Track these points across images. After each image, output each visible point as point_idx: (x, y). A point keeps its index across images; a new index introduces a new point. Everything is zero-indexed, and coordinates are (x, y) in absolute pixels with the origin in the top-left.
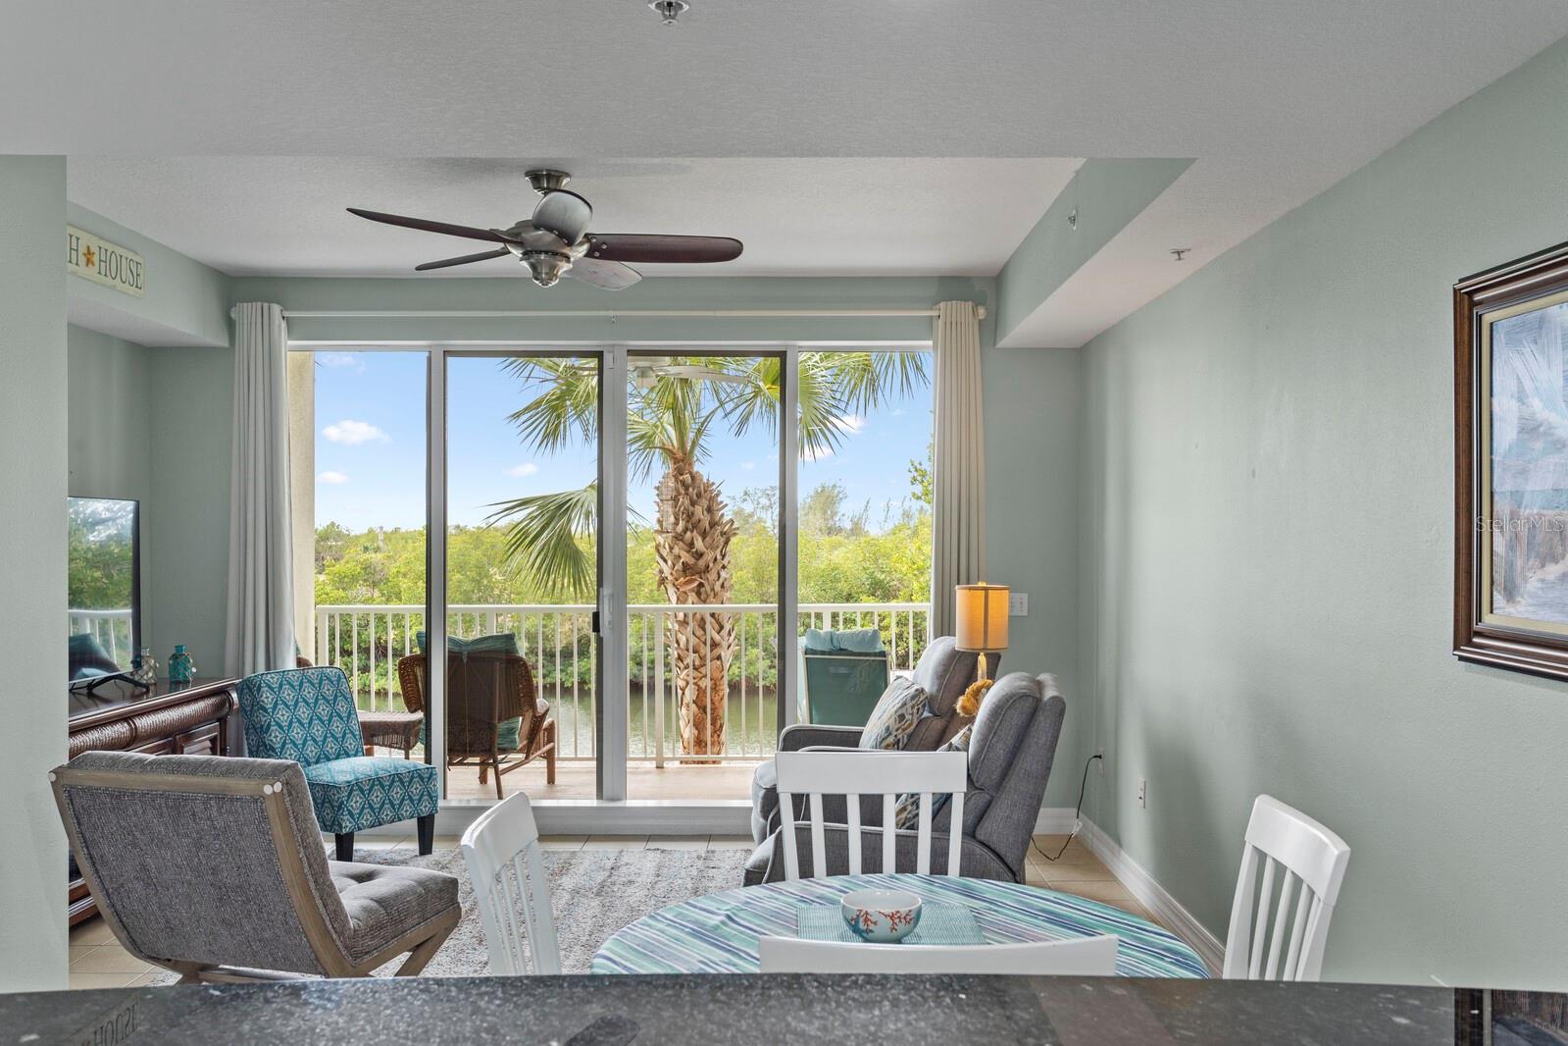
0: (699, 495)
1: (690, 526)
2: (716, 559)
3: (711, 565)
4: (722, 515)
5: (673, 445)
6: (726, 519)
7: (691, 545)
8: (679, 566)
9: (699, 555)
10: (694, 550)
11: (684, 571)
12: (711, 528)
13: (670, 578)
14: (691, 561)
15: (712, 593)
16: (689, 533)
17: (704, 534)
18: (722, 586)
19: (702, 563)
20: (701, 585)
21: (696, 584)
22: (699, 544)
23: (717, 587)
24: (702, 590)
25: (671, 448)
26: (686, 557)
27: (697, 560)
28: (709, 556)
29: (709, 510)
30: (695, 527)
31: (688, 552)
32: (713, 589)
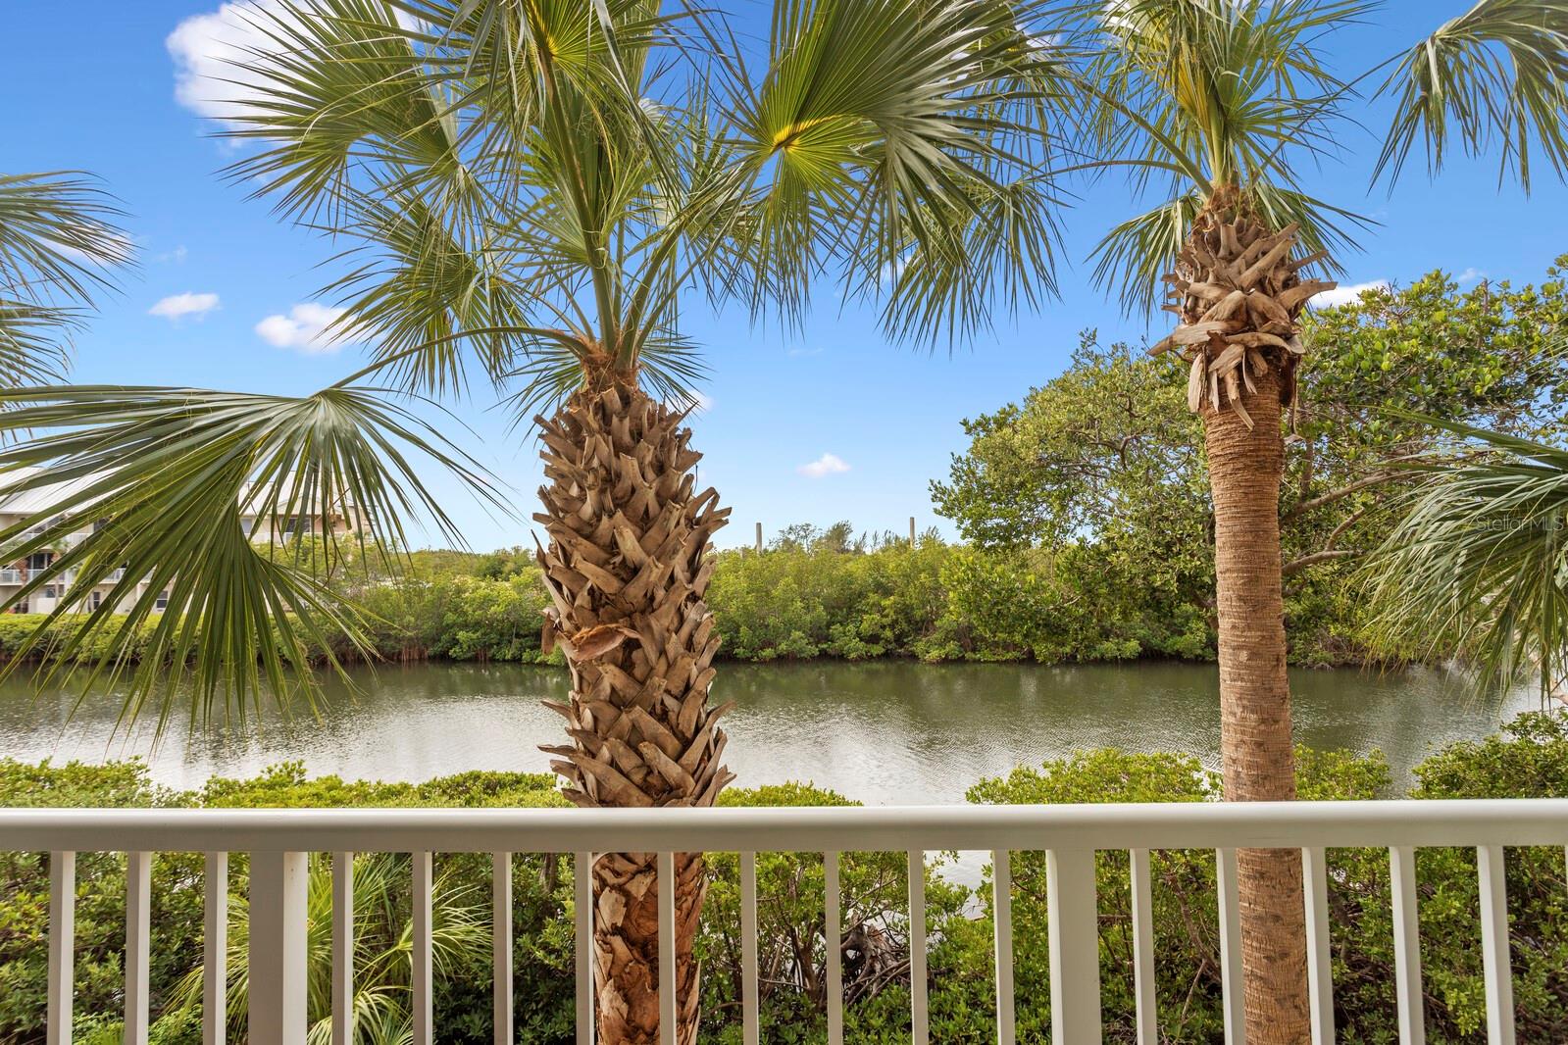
0: (638, 435)
1: (609, 502)
2: (672, 579)
3: (660, 594)
4: (689, 479)
5: (592, 338)
6: (698, 489)
7: (613, 547)
8: (583, 599)
9: (630, 572)
10: (618, 560)
11: (594, 610)
12: (662, 506)
13: (567, 625)
14: (610, 585)
15: (663, 660)
16: (605, 518)
17: (644, 523)
18: (689, 645)
19: (635, 591)
20: (631, 645)
21: (618, 641)
22: (629, 543)
23: (674, 644)
24: (636, 655)
25: (586, 340)
26: (596, 576)
27: (626, 582)
28: (655, 573)
29: (661, 468)
30: (621, 503)
31: (602, 564)
32: (663, 652)
